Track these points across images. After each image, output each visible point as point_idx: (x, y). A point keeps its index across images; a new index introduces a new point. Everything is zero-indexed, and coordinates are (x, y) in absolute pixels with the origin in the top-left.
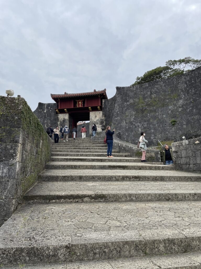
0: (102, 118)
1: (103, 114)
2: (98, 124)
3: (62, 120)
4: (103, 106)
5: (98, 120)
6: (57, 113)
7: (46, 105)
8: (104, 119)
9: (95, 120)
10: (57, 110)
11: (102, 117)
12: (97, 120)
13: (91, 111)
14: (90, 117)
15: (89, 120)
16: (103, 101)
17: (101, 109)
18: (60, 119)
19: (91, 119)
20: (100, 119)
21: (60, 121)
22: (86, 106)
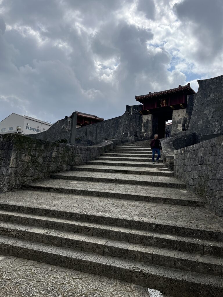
0: (185, 117)
1: (187, 112)
2: (181, 123)
3: (145, 121)
4: (187, 103)
5: (182, 118)
6: (141, 115)
7: (132, 108)
8: (188, 117)
9: (178, 120)
10: (140, 112)
11: (186, 115)
12: (180, 119)
13: (174, 110)
14: (173, 116)
15: (171, 119)
16: (188, 97)
17: (185, 106)
18: (144, 120)
19: (174, 118)
20: (183, 118)
21: (144, 123)
22: (169, 105)
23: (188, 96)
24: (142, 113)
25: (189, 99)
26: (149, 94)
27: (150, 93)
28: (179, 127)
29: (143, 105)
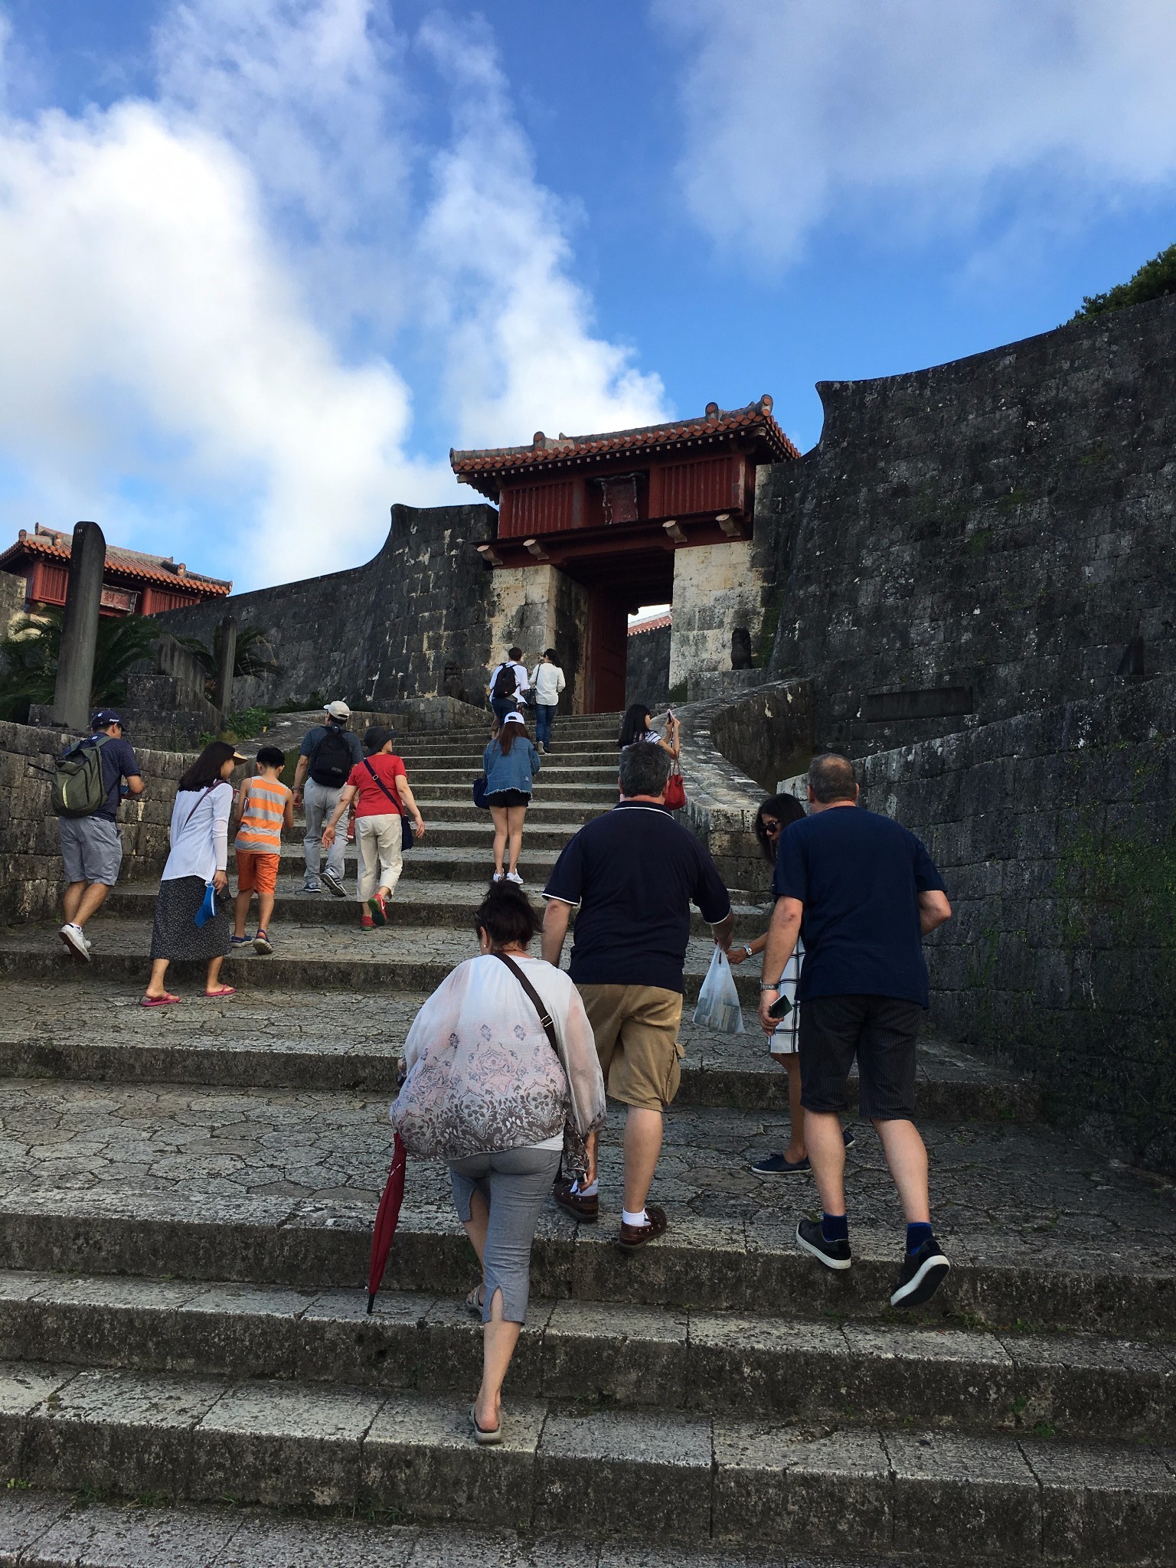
1: (754, 562)
2: (721, 625)
3: (515, 608)
4: (757, 508)
5: (726, 598)
6: (489, 567)
8: (760, 592)
9: (706, 603)
10: (481, 549)
11: (750, 580)
12: (717, 600)
13: (682, 545)
14: (676, 582)
15: (665, 597)
16: (761, 475)
17: (743, 528)
18: (503, 601)
19: (683, 596)
20: (733, 594)
22: (653, 514)
23: (758, 467)
24: (491, 556)
25: (764, 486)
26: (531, 443)
27: (539, 437)
28: (711, 645)
29: (497, 508)
